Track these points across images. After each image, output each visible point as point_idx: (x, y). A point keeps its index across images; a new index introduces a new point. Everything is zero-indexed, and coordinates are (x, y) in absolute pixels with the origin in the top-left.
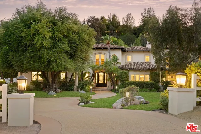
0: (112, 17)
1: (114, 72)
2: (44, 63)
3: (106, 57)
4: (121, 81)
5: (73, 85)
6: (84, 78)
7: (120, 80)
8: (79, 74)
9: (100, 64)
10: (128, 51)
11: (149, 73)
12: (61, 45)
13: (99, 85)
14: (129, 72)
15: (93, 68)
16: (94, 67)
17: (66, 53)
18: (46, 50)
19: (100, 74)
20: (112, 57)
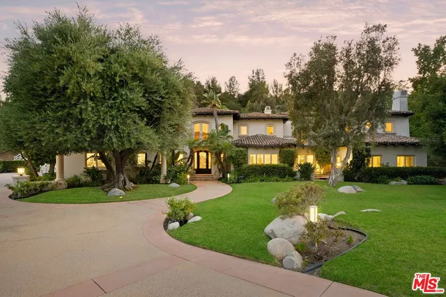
0: (210, 81)
1: (224, 151)
2: (89, 132)
3: (210, 127)
4: (235, 165)
5: (158, 174)
6: (176, 161)
7: (233, 163)
8: (168, 155)
9: (202, 138)
10: (242, 119)
11: (278, 150)
12: (126, 95)
13: (199, 171)
14: (247, 151)
15: (191, 144)
16: (193, 143)
17: (138, 112)
18: (90, 103)
19: (201, 154)
20: (220, 128)
